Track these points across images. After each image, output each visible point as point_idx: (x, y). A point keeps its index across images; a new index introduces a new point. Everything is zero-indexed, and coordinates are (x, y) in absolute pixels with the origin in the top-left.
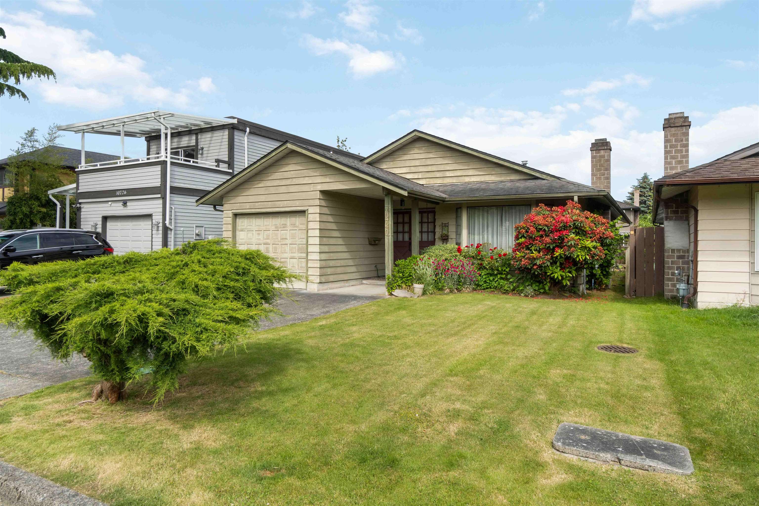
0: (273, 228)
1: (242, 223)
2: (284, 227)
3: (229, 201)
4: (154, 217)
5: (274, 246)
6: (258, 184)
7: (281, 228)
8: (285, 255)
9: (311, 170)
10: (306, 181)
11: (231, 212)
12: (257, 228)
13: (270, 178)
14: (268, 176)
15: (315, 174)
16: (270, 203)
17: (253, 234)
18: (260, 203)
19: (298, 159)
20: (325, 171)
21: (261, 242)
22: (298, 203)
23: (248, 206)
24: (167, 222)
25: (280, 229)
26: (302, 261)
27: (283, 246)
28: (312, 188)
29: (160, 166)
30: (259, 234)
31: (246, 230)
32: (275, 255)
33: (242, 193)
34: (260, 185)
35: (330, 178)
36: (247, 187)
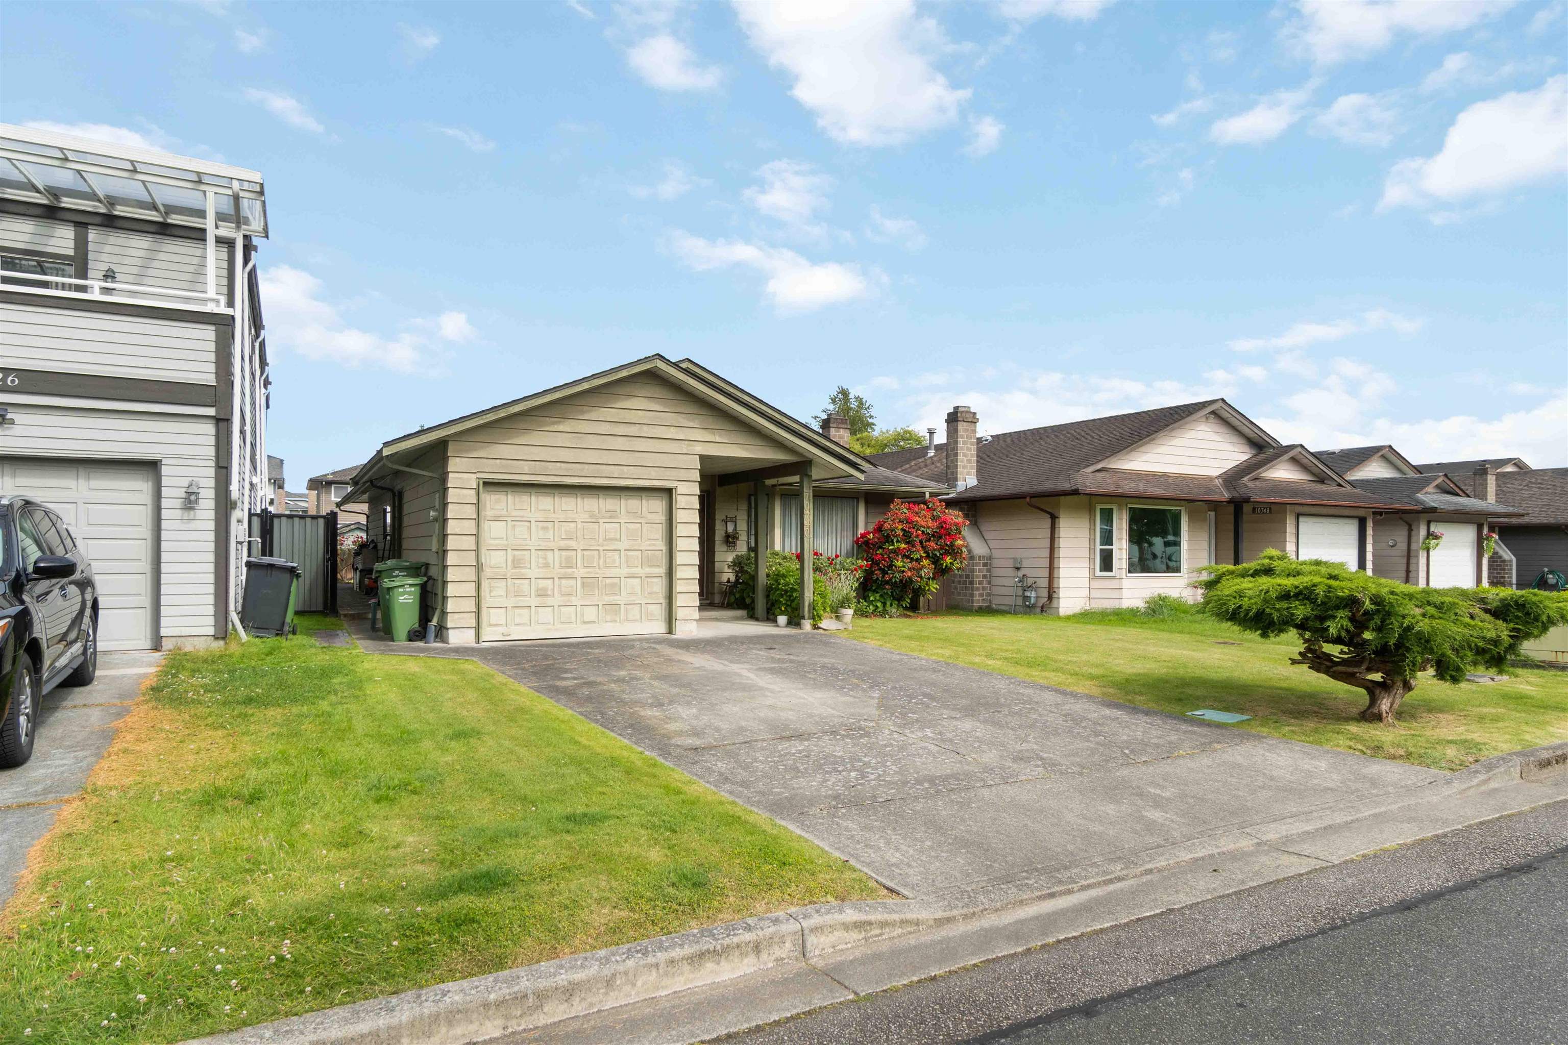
0: (585, 517)
1: (495, 502)
2: (611, 517)
3: (467, 451)
4: (165, 470)
5: (586, 553)
6: (554, 423)
7: (603, 517)
8: (615, 572)
9: (683, 415)
10: (672, 433)
11: (474, 476)
12: (540, 516)
13: (586, 417)
14: (583, 412)
15: (691, 425)
16: (586, 466)
17: (530, 528)
18: (558, 464)
19: (658, 391)
20: (711, 422)
21: (551, 545)
22: (653, 473)
23: (526, 467)
24: (234, 487)
25: (601, 521)
26: (652, 582)
27: (610, 554)
28: (684, 448)
29: (213, 328)
30: (545, 529)
31: (509, 519)
32: (588, 572)
33: (509, 439)
34: (561, 428)
35: (720, 436)
36: (522, 426)
